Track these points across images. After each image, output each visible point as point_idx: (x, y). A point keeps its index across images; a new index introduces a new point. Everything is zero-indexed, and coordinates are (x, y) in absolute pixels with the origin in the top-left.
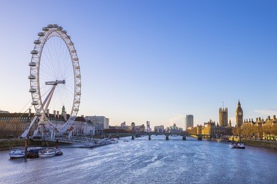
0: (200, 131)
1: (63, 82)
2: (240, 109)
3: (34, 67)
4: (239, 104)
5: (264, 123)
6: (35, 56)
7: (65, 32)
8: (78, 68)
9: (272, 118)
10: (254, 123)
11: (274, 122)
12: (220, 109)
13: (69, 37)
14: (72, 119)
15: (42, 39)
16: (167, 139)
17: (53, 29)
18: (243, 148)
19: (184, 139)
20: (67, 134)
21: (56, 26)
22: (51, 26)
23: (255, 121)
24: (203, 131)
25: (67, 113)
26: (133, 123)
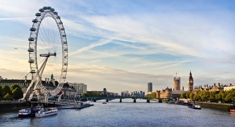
0: (159, 95)
1: (55, 55)
2: (191, 78)
3: (32, 42)
4: (191, 74)
5: (211, 89)
6: (33, 32)
7: (56, 13)
8: (66, 43)
9: (217, 85)
10: (203, 89)
11: (219, 88)
12: (175, 78)
13: (59, 18)
14: (61, 85)
15: (39, 18)
16: (135, 101)
17: (47, 10)
18: (200, 109)
19: (148, 102)
20: (57, 98)
21: (49, 8)
22: (45, 8)
23: (203, 87)
24: (161, 95)
25: (56, 80)
26: (105, 89)
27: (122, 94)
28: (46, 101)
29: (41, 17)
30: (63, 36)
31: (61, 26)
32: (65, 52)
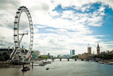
2: (98, 47)
4: (98, 45)
25: (26, 49)
26: (49, 54)
27: (58, 56)
28: (23, 61)
29: (19, 14)
30: (31, 25)
31: (29, 16)
32: (32, 34)
